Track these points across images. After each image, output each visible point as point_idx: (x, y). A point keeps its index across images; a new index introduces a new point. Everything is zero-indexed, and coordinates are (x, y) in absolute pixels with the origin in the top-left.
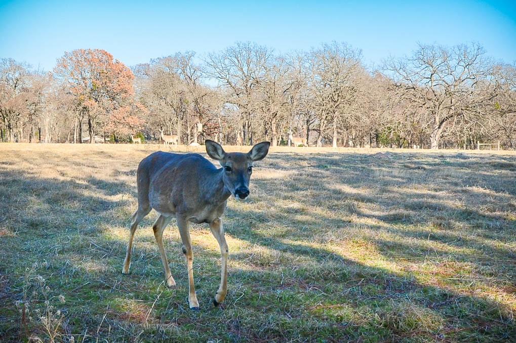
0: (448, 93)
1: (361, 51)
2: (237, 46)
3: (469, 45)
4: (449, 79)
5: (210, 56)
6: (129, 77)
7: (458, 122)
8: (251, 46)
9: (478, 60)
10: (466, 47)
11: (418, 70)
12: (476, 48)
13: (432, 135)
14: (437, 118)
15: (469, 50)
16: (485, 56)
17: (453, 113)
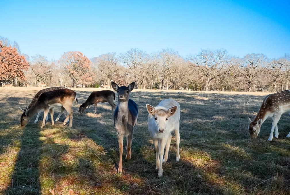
0: (212, 69)
1: (178, 52)
2: (131, 50)
3: (222, 50)
4: (214, 63)
5: (121, 54)
6: (89, 62)
7: (215, 81)
8: (137, 50)
9: (225, 56)
10: (220, 51)
11: (200, 60)
12: (224, 51)
13: (206, 85)
14: (208, 79)
15: (221, 52)
16: (228, 54)
17: (214, 76)
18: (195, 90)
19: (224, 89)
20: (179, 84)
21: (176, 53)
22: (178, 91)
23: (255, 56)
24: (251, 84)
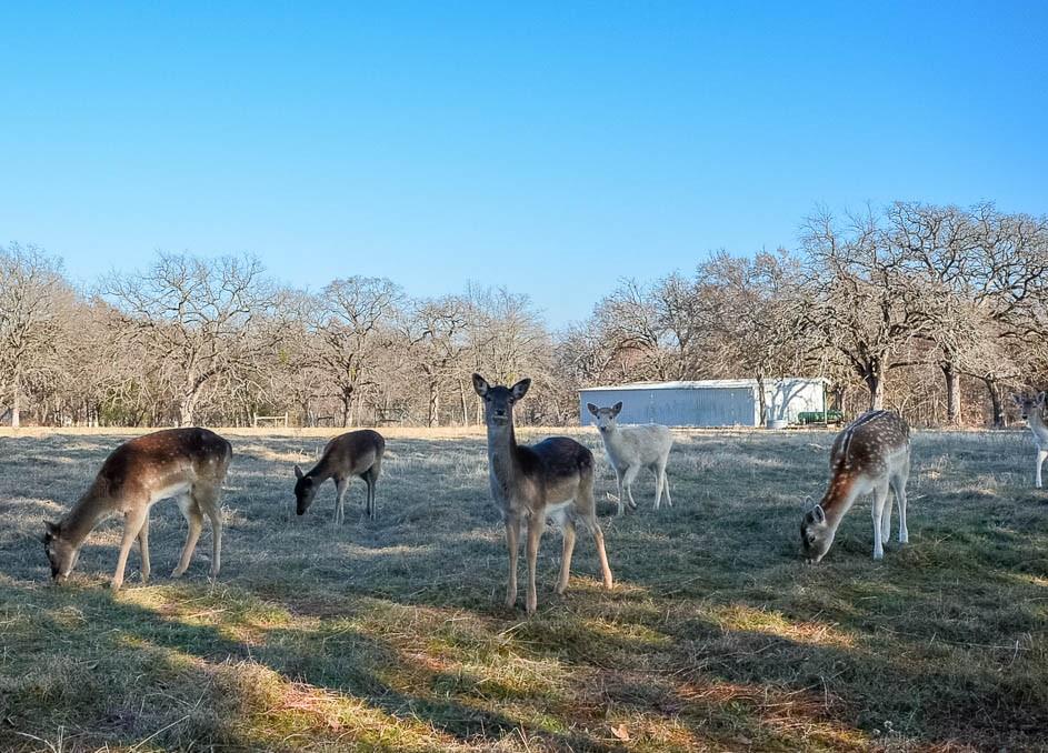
0: (208, 335)
1: (61, 260)
3: (240, 257)
4: (211, 312)
7: (223, 383)
9: (253, 282)
10: (235, 261)
11: (158, 296)
12: (251, 262)
13: (183, 404)
14: (191, 379)
15: (239, 266)
16: (264, 275)
17: (214, 366)
18: (131, 425)
19: (256, 418)
20: (58, 402)
21: (55, 263)
22: (49, 431)
23: (365, 289)
24: (352, 397)
